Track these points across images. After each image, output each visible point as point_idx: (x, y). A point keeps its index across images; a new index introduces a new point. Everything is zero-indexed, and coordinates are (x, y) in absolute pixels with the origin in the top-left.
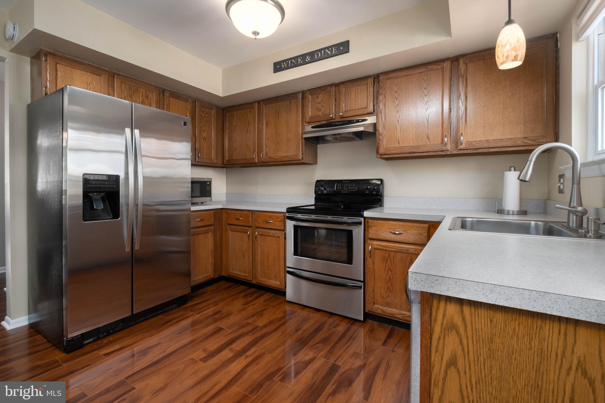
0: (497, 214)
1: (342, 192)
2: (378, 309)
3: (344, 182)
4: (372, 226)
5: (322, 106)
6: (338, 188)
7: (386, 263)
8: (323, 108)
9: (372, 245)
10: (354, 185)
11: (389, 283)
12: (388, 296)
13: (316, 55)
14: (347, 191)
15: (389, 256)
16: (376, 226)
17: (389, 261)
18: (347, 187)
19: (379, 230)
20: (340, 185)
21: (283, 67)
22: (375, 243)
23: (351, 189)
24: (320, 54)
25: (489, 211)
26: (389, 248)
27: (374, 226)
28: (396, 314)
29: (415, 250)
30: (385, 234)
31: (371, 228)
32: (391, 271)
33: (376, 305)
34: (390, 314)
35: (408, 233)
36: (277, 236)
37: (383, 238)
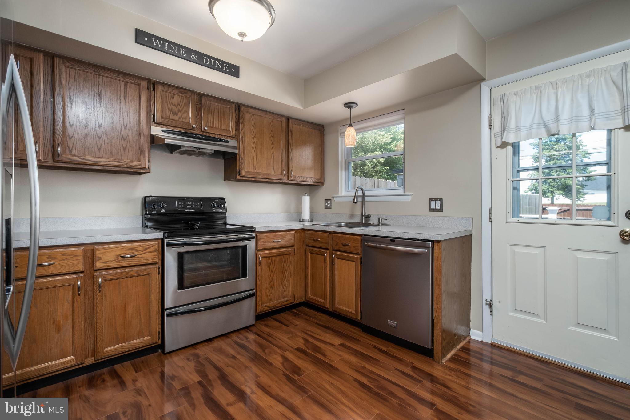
0: (299, 222)
1: (186, 211)
2: (265, 307)
3: (186, 199)
4: (261, 239)
5: (179, 111)
6: (180, 206)
7: (270, 267)
8: (180, 113)
9: (261, 255)
10: (199, 203)
11: (272, 283)
12: (271, 293)
13: (204, 59)
14: (191, 210)
15: (272, 261)
16: (264, 238)
17: (271, 265)
18: (191, 206)
19: (266, 241)
20: (181, 202)
21: (155, 44)
22: (263, 252)
23: (195, 207)
24: (209, 61)
25: (291, 219)
26: (273, 254)
27: (263, 239)
28: (277, 305)
29: (288, 252)
30: (270, 244)
31: (261, 241)
32: (273, 272)
33: (263, 304)
34: (274, 306)
35: (284, 240)
36: (146, 273)
37: (269, 247)
